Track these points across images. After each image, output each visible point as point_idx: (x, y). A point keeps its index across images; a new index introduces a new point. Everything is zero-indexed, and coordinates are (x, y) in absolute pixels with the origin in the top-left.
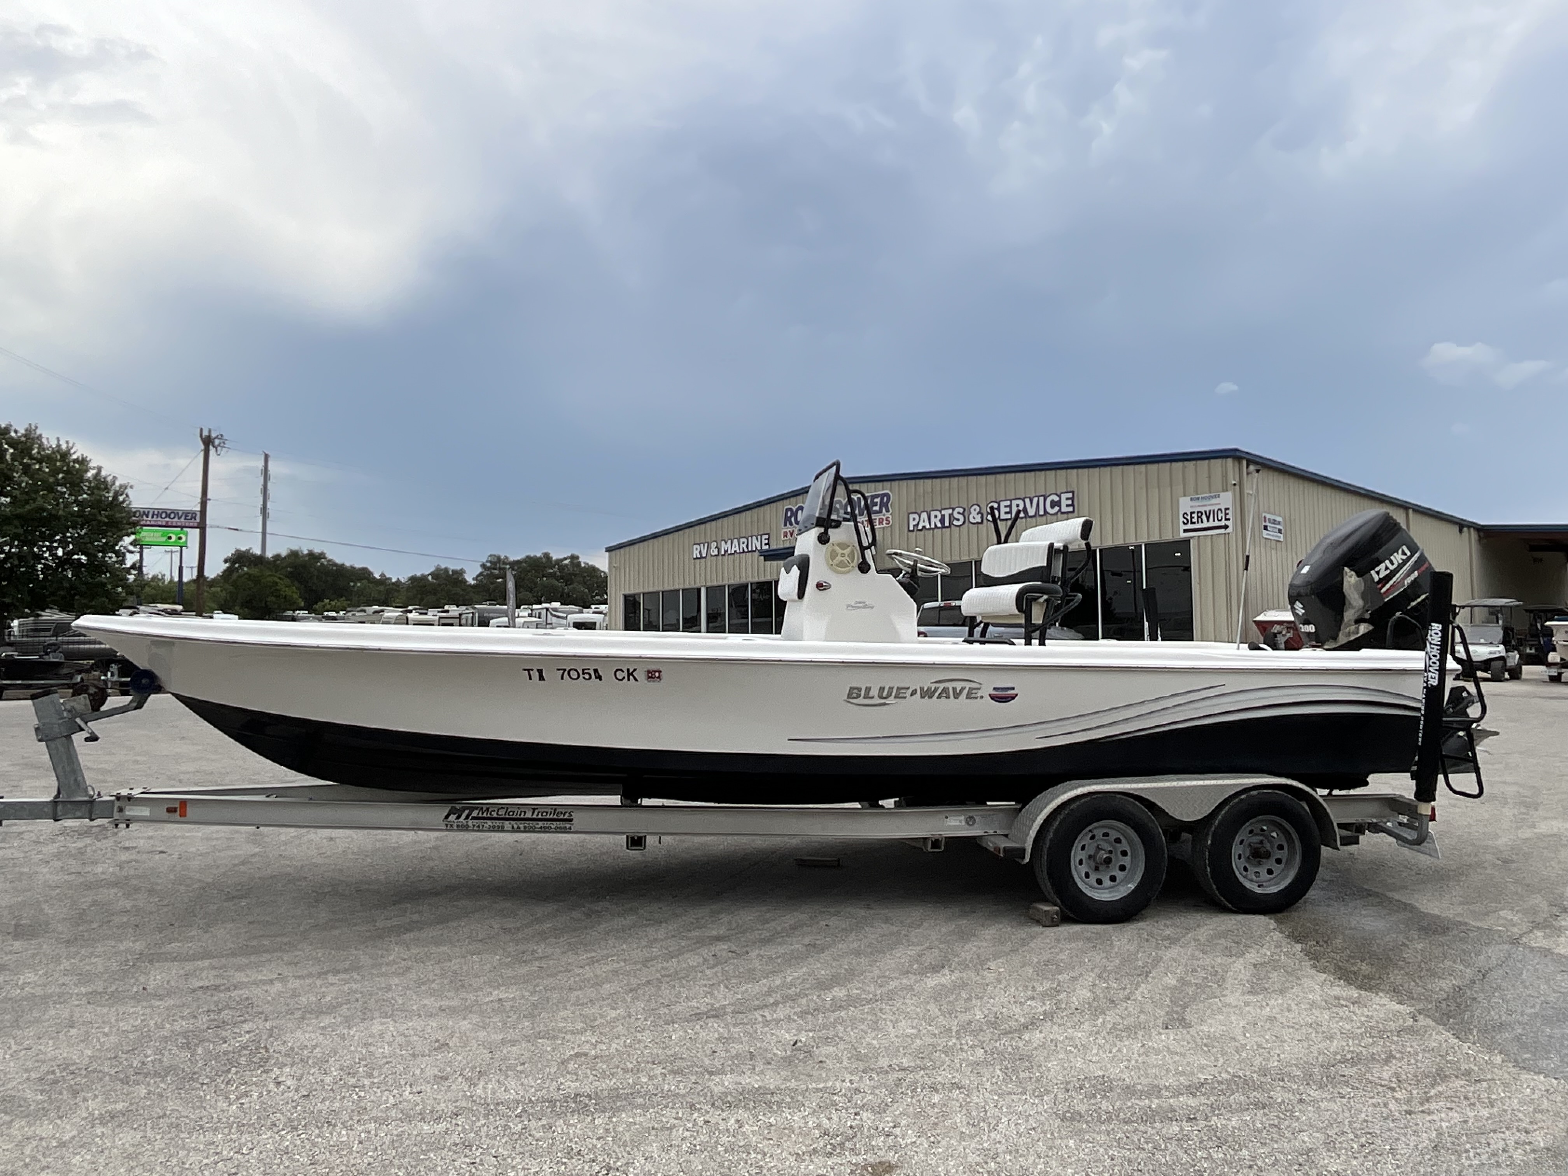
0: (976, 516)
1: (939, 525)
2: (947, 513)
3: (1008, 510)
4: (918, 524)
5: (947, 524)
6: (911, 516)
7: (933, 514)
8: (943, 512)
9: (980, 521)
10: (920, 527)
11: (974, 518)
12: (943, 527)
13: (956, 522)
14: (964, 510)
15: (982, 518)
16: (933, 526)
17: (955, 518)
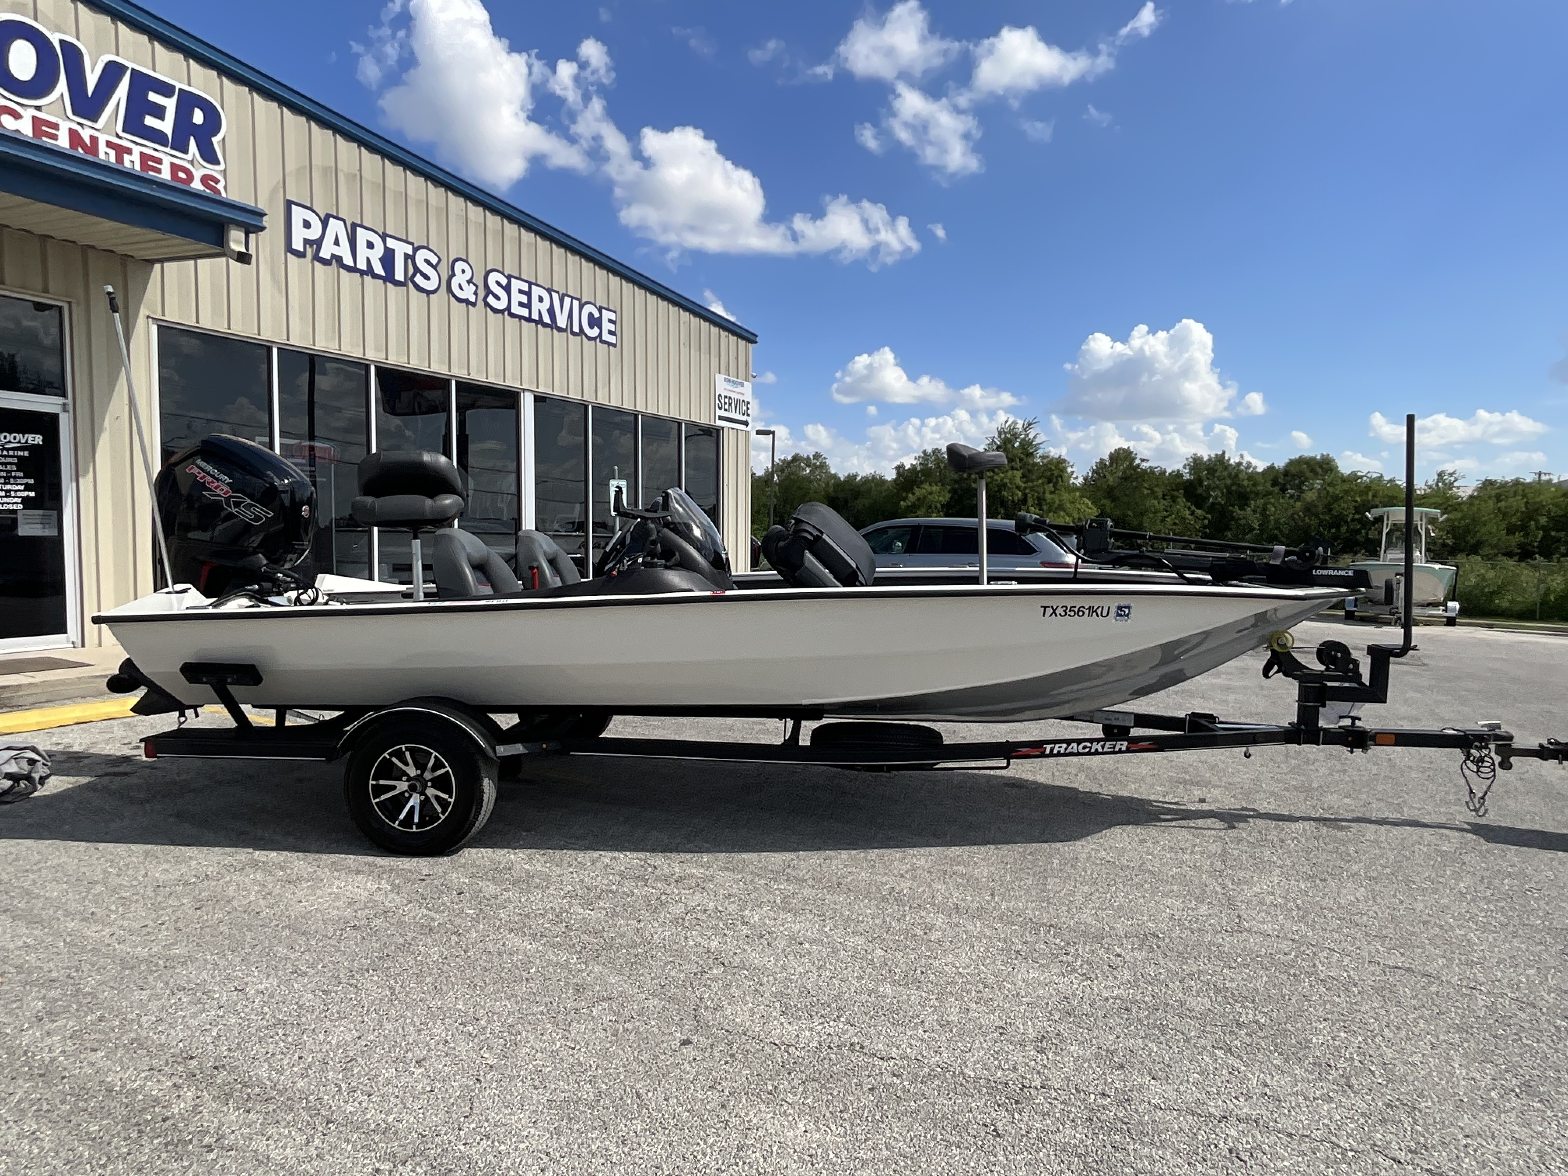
0: (464, 285)
1: (379, 270)
2: (401, 250)
3: (524, 299)
4: (319, 242)
5: (399, 276)
6: (298, 214)
7: (362, 236)
8: (391, 243)
9: (473, 299)
10: (325, 254)
11: (461, 288)
12: (389, 277)
13: (419, 279)
14: (440, 260)
15: (476, 293)
16: (362, 265)
17: (417, 270)
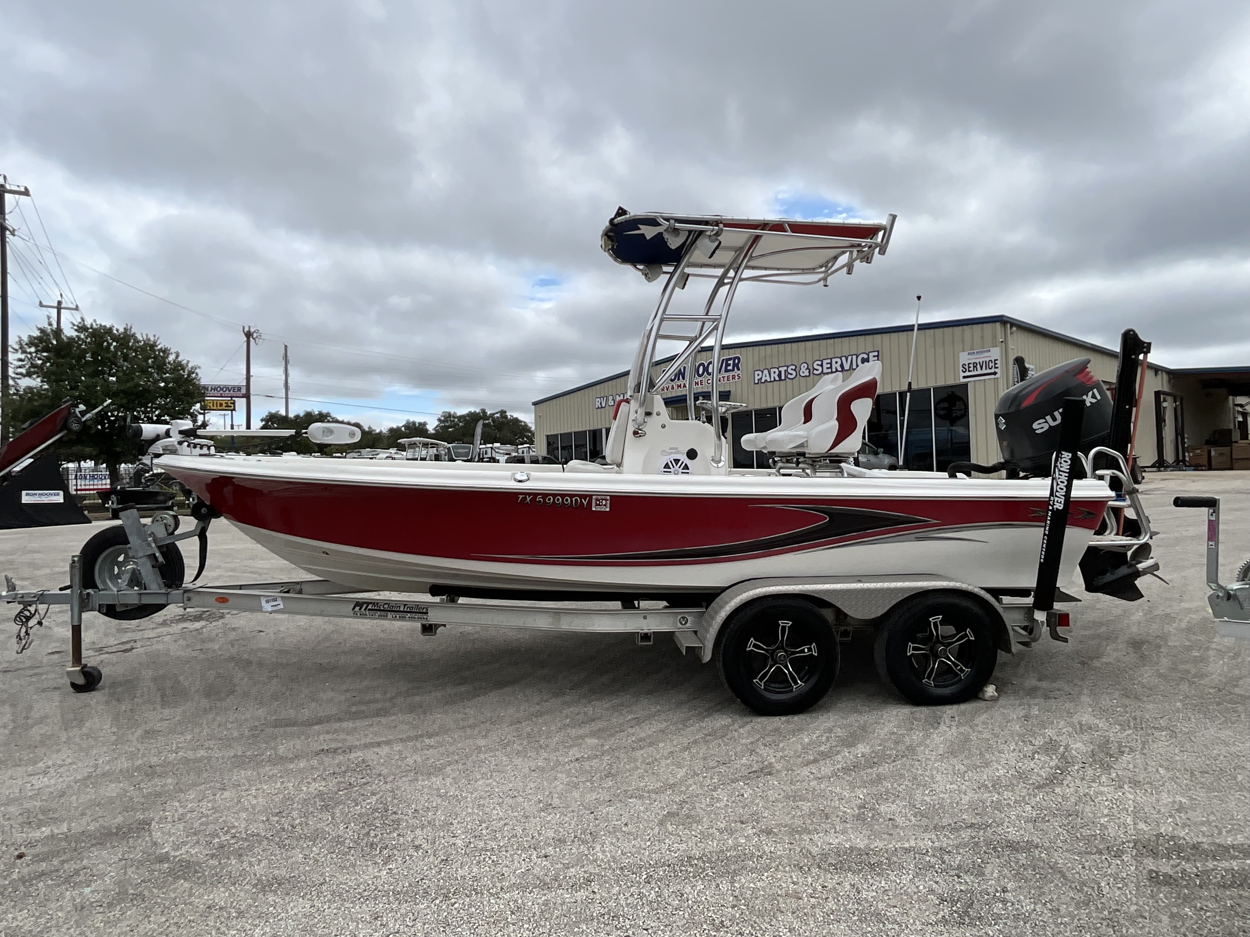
1: (777, 378)
2: (783, 370)
3: (829, 366)
4: (761, 379)
5: (783, 378)
6: (756, 373)
7: (772, 370)
8: (780, 369)
10: (763, 381)
11: (803, 372)
12: (780, 380)
13: (790, 376)
14: (796, 367)
15: (809, 372)
16: (772, 379)
17: (789, 374)
